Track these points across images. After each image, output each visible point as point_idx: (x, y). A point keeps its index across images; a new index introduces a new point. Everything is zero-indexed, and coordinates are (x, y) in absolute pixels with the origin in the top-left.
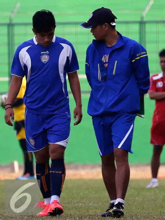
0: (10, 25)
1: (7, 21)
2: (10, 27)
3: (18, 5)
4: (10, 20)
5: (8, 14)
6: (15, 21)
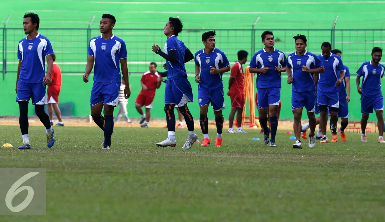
0: (89, 30)
1: (87, 27)
2: (89, 31)
3: (94, 17)
4: (89, 26)
5: (88, 23)
6: (91, 27)
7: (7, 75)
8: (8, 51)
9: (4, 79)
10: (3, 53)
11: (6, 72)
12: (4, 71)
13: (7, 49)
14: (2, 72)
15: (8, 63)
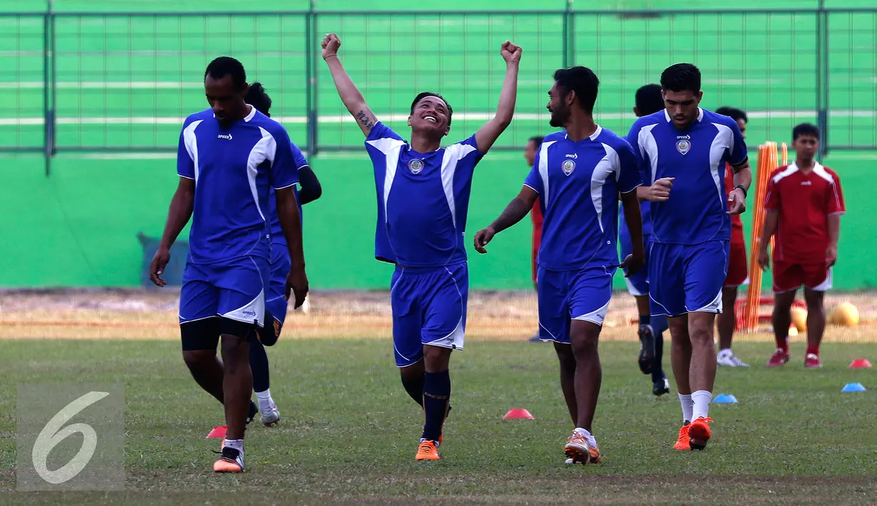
7: (58, 159)
8: (59, 85)
9: (48, 172)
10: (46, 90)
11: (54, 151)
12: (49, 150)
13: (58, 77)
14: (43, 150)
15: (60, 121)
